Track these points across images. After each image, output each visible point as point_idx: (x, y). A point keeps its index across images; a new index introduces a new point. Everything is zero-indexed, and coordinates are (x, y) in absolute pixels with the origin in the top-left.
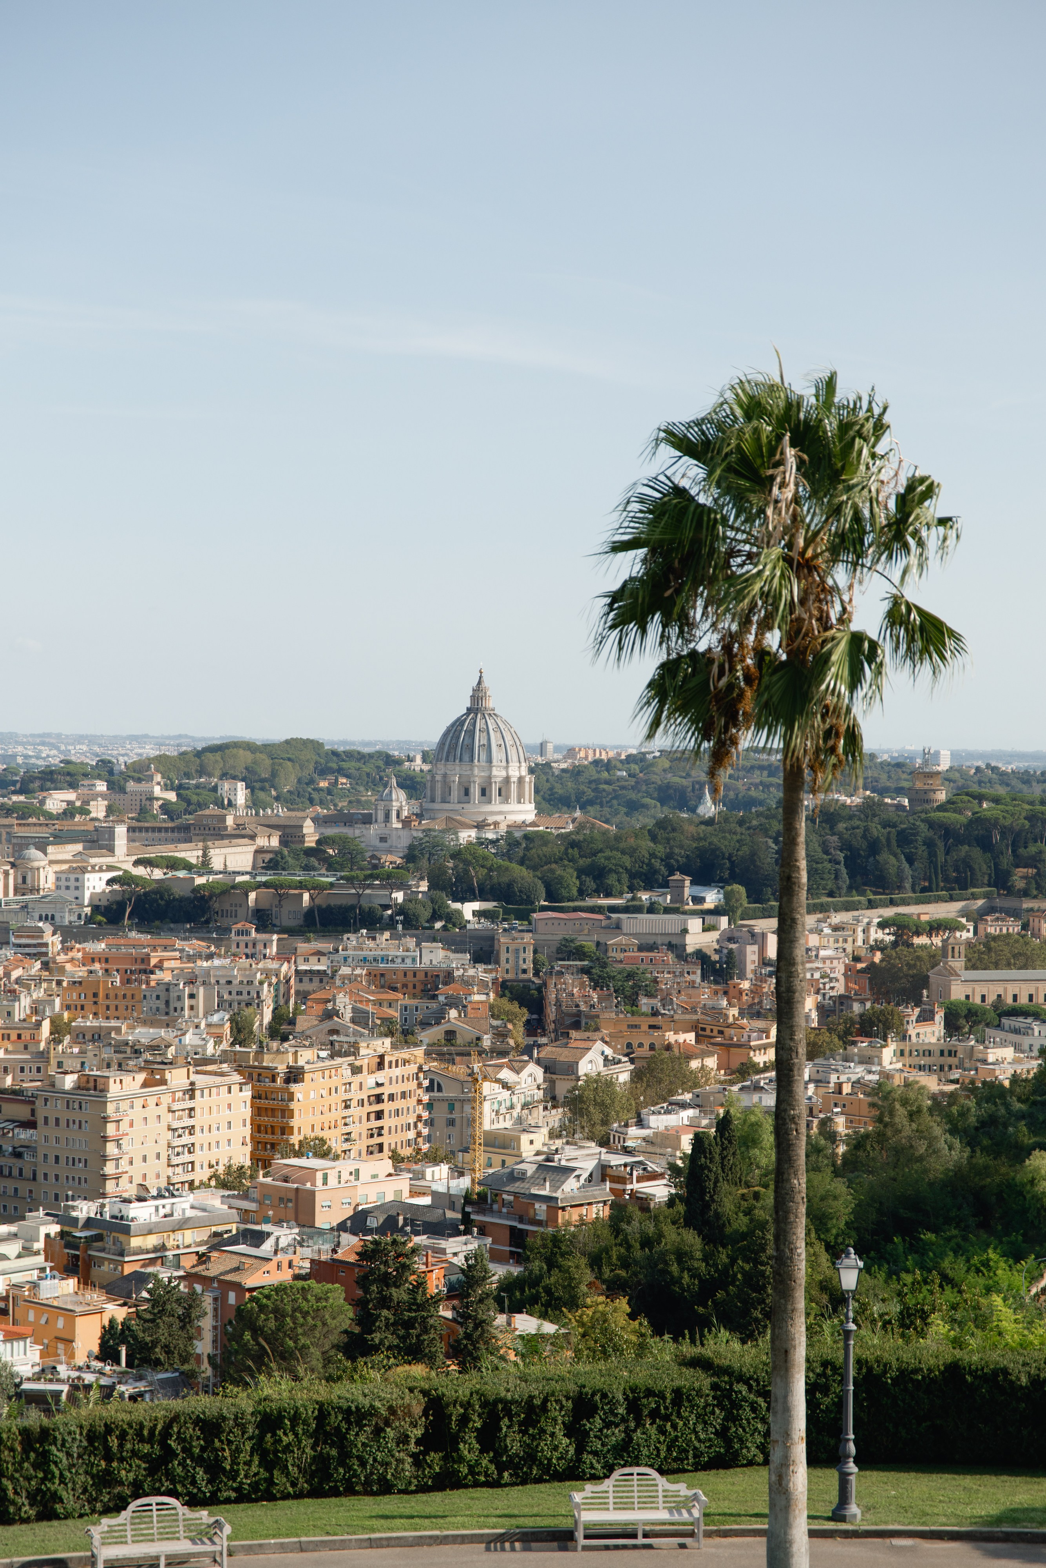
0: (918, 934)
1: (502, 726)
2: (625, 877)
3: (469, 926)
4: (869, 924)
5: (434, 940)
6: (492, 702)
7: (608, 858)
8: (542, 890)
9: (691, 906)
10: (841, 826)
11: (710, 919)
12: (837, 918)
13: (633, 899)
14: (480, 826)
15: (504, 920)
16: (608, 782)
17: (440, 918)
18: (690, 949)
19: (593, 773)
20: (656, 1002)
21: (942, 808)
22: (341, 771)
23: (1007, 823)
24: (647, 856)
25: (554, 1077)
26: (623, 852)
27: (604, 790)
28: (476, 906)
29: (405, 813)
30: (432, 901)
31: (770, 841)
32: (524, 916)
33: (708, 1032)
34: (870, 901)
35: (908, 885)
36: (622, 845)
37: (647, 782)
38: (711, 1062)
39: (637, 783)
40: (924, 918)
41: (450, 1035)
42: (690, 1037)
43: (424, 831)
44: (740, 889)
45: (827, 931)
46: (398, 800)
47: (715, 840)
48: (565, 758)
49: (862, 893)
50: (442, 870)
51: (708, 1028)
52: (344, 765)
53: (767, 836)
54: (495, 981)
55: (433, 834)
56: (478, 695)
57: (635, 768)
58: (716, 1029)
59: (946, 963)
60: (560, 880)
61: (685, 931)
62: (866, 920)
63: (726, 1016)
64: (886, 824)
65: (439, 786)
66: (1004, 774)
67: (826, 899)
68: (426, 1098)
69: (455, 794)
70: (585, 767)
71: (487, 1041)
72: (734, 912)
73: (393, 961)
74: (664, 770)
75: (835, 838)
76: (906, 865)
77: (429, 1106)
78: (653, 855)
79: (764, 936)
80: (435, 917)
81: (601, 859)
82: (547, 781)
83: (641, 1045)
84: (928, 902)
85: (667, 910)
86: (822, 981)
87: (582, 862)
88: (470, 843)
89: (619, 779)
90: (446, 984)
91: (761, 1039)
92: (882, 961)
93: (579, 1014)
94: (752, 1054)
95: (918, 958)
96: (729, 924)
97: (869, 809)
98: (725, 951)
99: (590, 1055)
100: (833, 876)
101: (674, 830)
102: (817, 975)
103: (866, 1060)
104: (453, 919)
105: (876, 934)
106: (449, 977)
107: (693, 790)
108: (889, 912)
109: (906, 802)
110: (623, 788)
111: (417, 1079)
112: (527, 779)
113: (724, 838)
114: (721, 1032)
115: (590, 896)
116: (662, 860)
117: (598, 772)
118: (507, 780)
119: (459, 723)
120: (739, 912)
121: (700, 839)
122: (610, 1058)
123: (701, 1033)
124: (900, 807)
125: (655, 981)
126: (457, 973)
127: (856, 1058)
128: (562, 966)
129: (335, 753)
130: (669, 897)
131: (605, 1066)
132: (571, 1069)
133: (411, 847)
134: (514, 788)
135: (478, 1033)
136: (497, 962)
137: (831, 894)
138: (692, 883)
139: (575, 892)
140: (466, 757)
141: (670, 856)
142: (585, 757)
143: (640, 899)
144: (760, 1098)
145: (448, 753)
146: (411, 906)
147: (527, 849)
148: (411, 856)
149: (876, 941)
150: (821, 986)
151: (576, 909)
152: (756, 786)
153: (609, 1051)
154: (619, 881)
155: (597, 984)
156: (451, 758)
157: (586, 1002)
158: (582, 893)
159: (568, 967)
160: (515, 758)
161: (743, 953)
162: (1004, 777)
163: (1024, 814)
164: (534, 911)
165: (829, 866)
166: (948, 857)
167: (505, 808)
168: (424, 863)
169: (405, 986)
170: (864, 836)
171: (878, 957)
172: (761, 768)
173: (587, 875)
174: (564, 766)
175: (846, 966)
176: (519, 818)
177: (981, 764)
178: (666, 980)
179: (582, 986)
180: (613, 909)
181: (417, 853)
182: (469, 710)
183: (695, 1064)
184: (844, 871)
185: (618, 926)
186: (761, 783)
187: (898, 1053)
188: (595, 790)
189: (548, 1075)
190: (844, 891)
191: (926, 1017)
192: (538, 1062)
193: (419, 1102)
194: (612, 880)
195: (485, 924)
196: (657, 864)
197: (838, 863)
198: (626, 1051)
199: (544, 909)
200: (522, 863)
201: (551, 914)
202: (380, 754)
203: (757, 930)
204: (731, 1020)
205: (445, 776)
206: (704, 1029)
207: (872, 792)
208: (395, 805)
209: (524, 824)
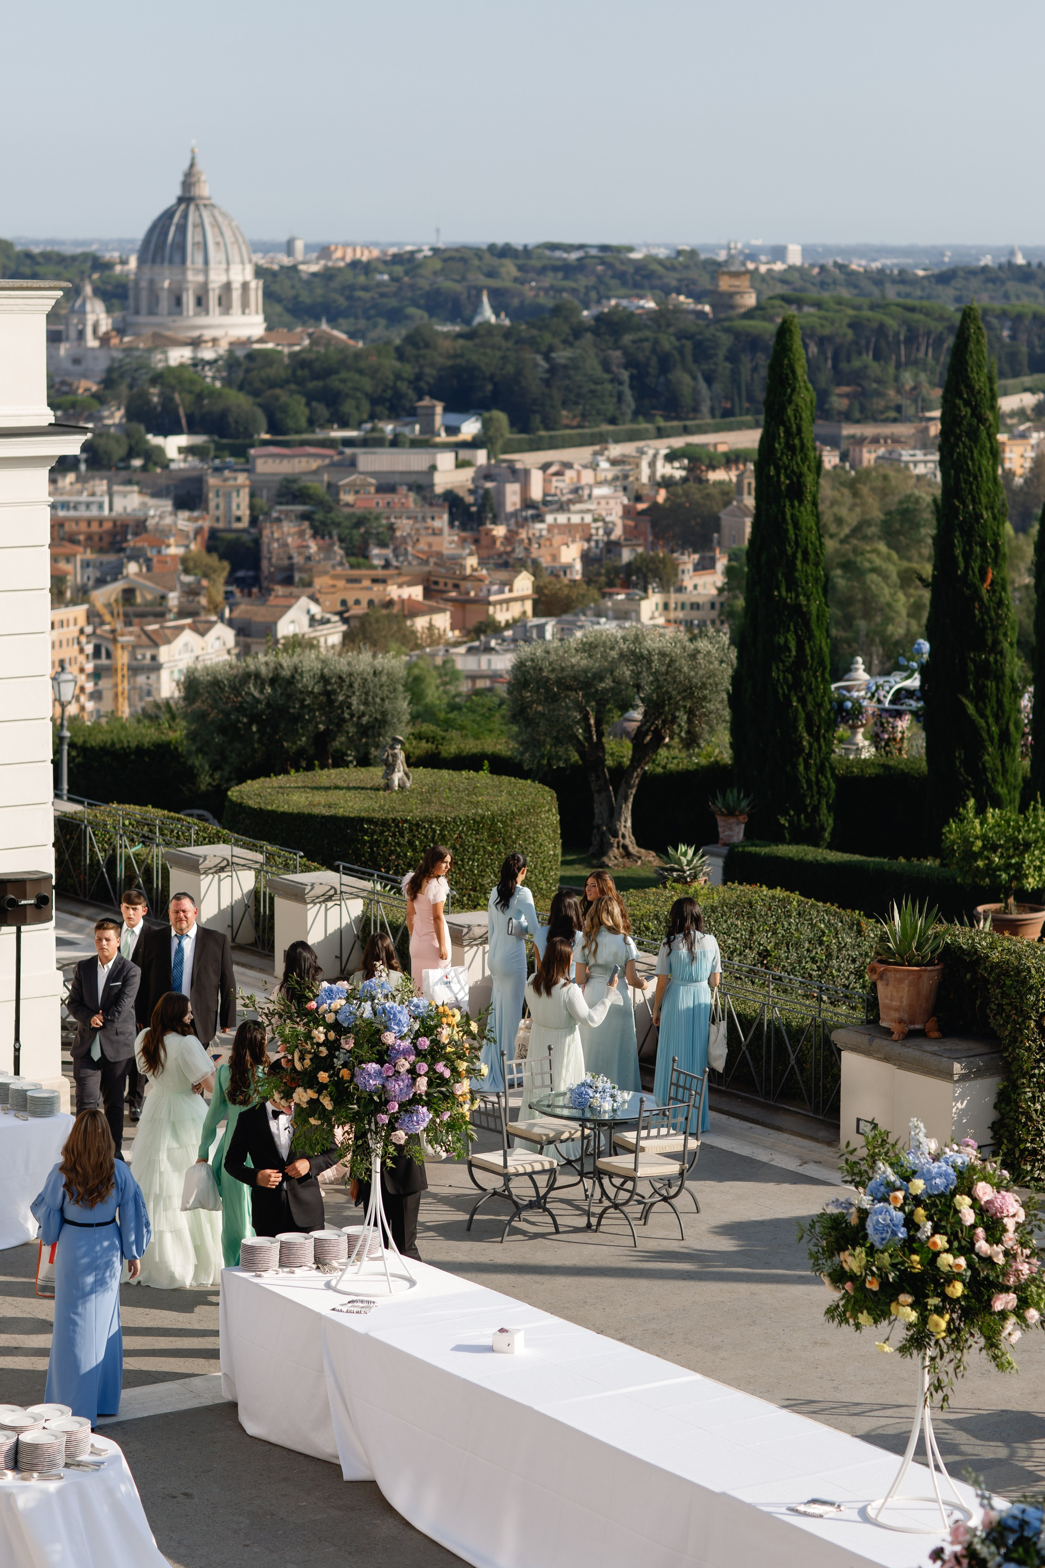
0: (713, 468)
1: (220, 219)
2: (366, 406)
3: (173, 466)
4: (655, 456)
5: (129, 482)
6: (204, 190)
7: (344, 381)
8: (262, 421)
9: (443, 437)
10: (627, 339)
11: (464, 454)
12: (616, 450)
13: (373, 429)
14: (196, 343)
15: (216, 457)
16: (365, 288)
17: (138, 456)
18: (439, 490)
19: (349, 277)
20: (388, 552)
21: (749, 314)
23: (827, 331)
24: (391, 377)
25: (249, 640)
26: (361, 372)
27: (360, 299)
28: (183, 440)
29: (103, 328)
30: (128, 435)
31: (539, 359)
32: (240, 452)
33: (441, 586)
34: (659, 429)
35: (705, 408)
36: (363, 364)
37: (412, 287)
38: (442, 621)
39: (400, 289)
40: (722, 448)
41: (128, 594)
42: (416, 592)
43: (124, 350)
44: (501, 417)
45: (604, 465)
46: (93, 312)
47: (474, 358)
48: (319, 258)
49: (649, 418)
50: (143, 396)
51: (441, 581)
52: (40, 269)
53: (538, 352)
54: (198, 532)
55: (137, 354)
56: (189, 180)
57: (399, 270)
58: (450, 583)
59: (741, 501)
60: (284, 409)
61: (433, 468)
62: (651, 452)
63: (463, 567)
64: (682, 335)
65: (144, 295)
66: (854, 273)
67: (606, 428)
68: (89, 667)
69: (165, 304)
70: (340, 270)
71: (174, 599)
72: (492, 443)
73: (75, 508)
74: (435, 273)
75: (618, 353)
76: (702, 385)
77: (97, 675)
78: (398, 376)
79: (527, 472)
80: (132, 453)
81: (335, 382)
82: (293, 287)
83: (357, 602)
84: (730, 428)
85: (415, 444)
86: (594, 525)
87: (311, 385)
88: (182, 366)
89: (381, 284)
90: (136, 534)
91: (502, 592)
92: (667, 500)
93: (291, 568)
94: (491, 609)
95: (708, 496)
96: (489, 458)
97: (661, 319)
98: (481, 492)
99: (291, 614)
100: (615, 400)
101: (427, 346)
102: (588, 518)
103: (622, 615)
104: (154, 457)
105: (664, 469)
106: (140, 526)
107: (469, 297)
108: (678, 442)
109: (707, 308)
110: (383, 295)
111: (79, 643)
112: (253, 284)
113: (485, 354)
114: (456, 586)
115: (322, 427)
116: (410, 382)
117: (355, 276)
118: (227, 287)
119: (168, 215)
120: (500, 444)
121: (455, 356)
122: (318, 617)
123: (434, 587)
124: (701, 314)
125: (392, 528)
126: (150, 523)
127: (610, 613)
128: (281, 512)
129: (28, 255)
130: (417, 427)
131: (311, 625)
132: (269, 629)
133: (110, 370)
134: (236, 295)
135: (161, 590)
136: (206, 510)
137: (613, 421)
138: (446, 410)
139: (303, 422)
140: (177, 258)
141: (419, 377)
142: (342, 257)
143: (382, 431)
144: (489, 661)
145: (156, 251)
146: (102, 441)
147: (247, 371)
148: (109, 382)
149: (663, 477)
150: (593, 531)
151: (303, 443)
152: (547, 291)
153: (315, 609)
154: (358, 408)
155: (318, 532)
156: (159, 258)
157: (300, 554)
158: (312, 423)
159: (287, 514)
160: (237, 259)
161: (501, 493)
162: (850, 277)
163: (846, 321)
164: (252, 446)
165: (609, 387)
166: (755, 375)
167: (226, 320)
168: (123, 389)
169: (89, 537)
170: (654, 351)
171: (662, 496)
172: (555, 269)
173: (318, 400)
174: (314, 268)
175: (625, 507)
176: (243, 333)
177: (829, 262)
178: (404, 527)
179: (301, 534)
180: (348, 442)
181: (115, 375)
182: (181, 200)
183: (421, 623)
184: (628, 394)
185: (352, 463)
186: (552, 287)
187: (661, 607)
188: (349, 298)
189: (242, 639)
190: (629, 416)
191: (705, 565)
192: (230, 623)
193: (82, 670)
194: (348, 407)
195: (193, 461)
196: (403, 387)
197: (621, 383)
198: (339, 608)
199: (265, 443)
200: (241, 388)
201: (272, 449)
202: (85, 256)
203: (519, 466)
204: (468, 571)
205: (152, 282)
206: (436, 583)
207: (687, 297)
208: (90, 319)
209: (249, 341)
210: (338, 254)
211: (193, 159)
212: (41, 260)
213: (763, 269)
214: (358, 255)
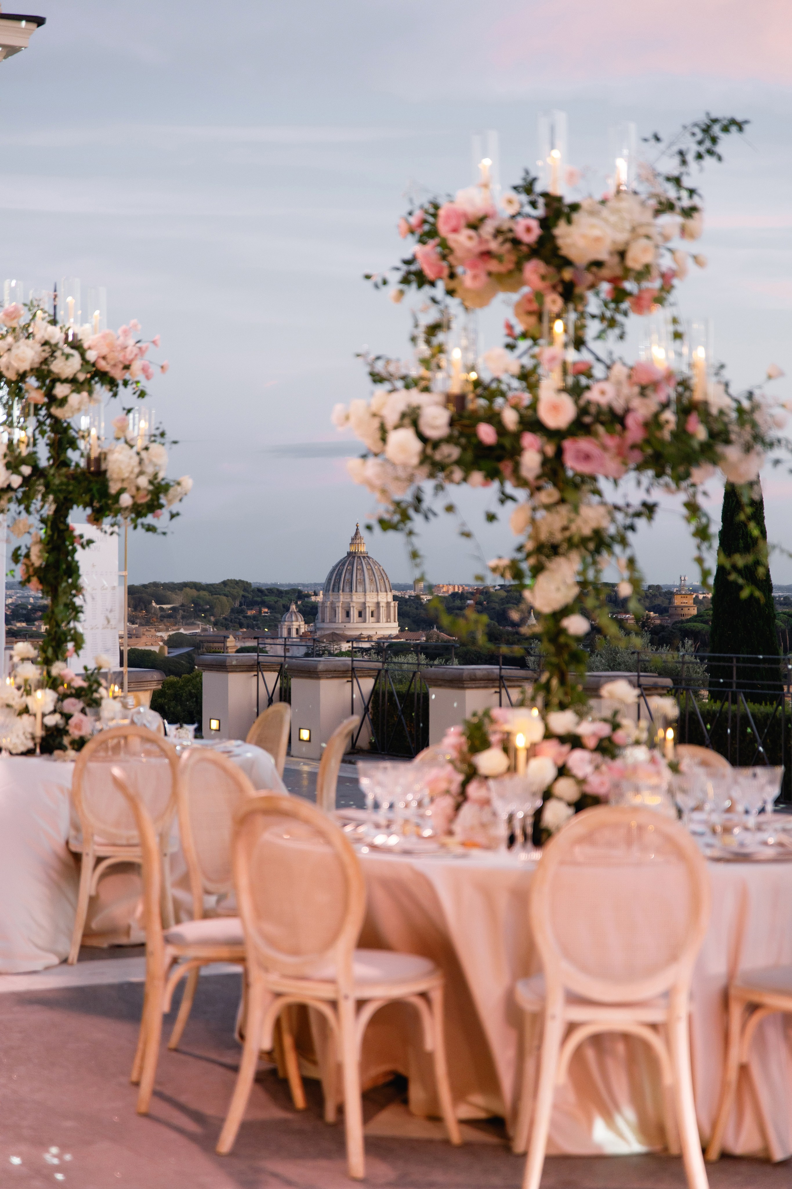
1: (373, 566)
6: (365, 548)
14: (357, 639)
16: (459, 608)
19: (450, 602)
22: (263, 604)
29: (302, 631)
37: (489, 608)
39: (481, 608)
43: (315, 643)
46: (297, 621)
48: (432, 592)
52: (266, 598)
55: (322, 645)
56: (355, 542)
57: (480, 598)
64: (652, 632)
65: (328, 611)
69: (340, 616)
70: (445, 597)
74: (502, 599)
82: (417, 608)
89: (468, 605)
97: (639, 623)
112: (392, 604)
118: (377, 606)
119: (341, 564)
129: (260, 590)
134: (383, 611)
140: (347, 589)
142: (446, 591)
145: (334, 585)
156: (336, 589)
160: (383, 589)
167: (376, 625)
174: (429, 597)
176: (387, 633)
182: (349, 554)
202: (294, 590)
205: (332, 603)
208: (295, 625)
209: (390, 637)
210: (445, 589)
211: (357, 529)
212: (266, 592)
213: (701, 597)
214: (456, 590)
